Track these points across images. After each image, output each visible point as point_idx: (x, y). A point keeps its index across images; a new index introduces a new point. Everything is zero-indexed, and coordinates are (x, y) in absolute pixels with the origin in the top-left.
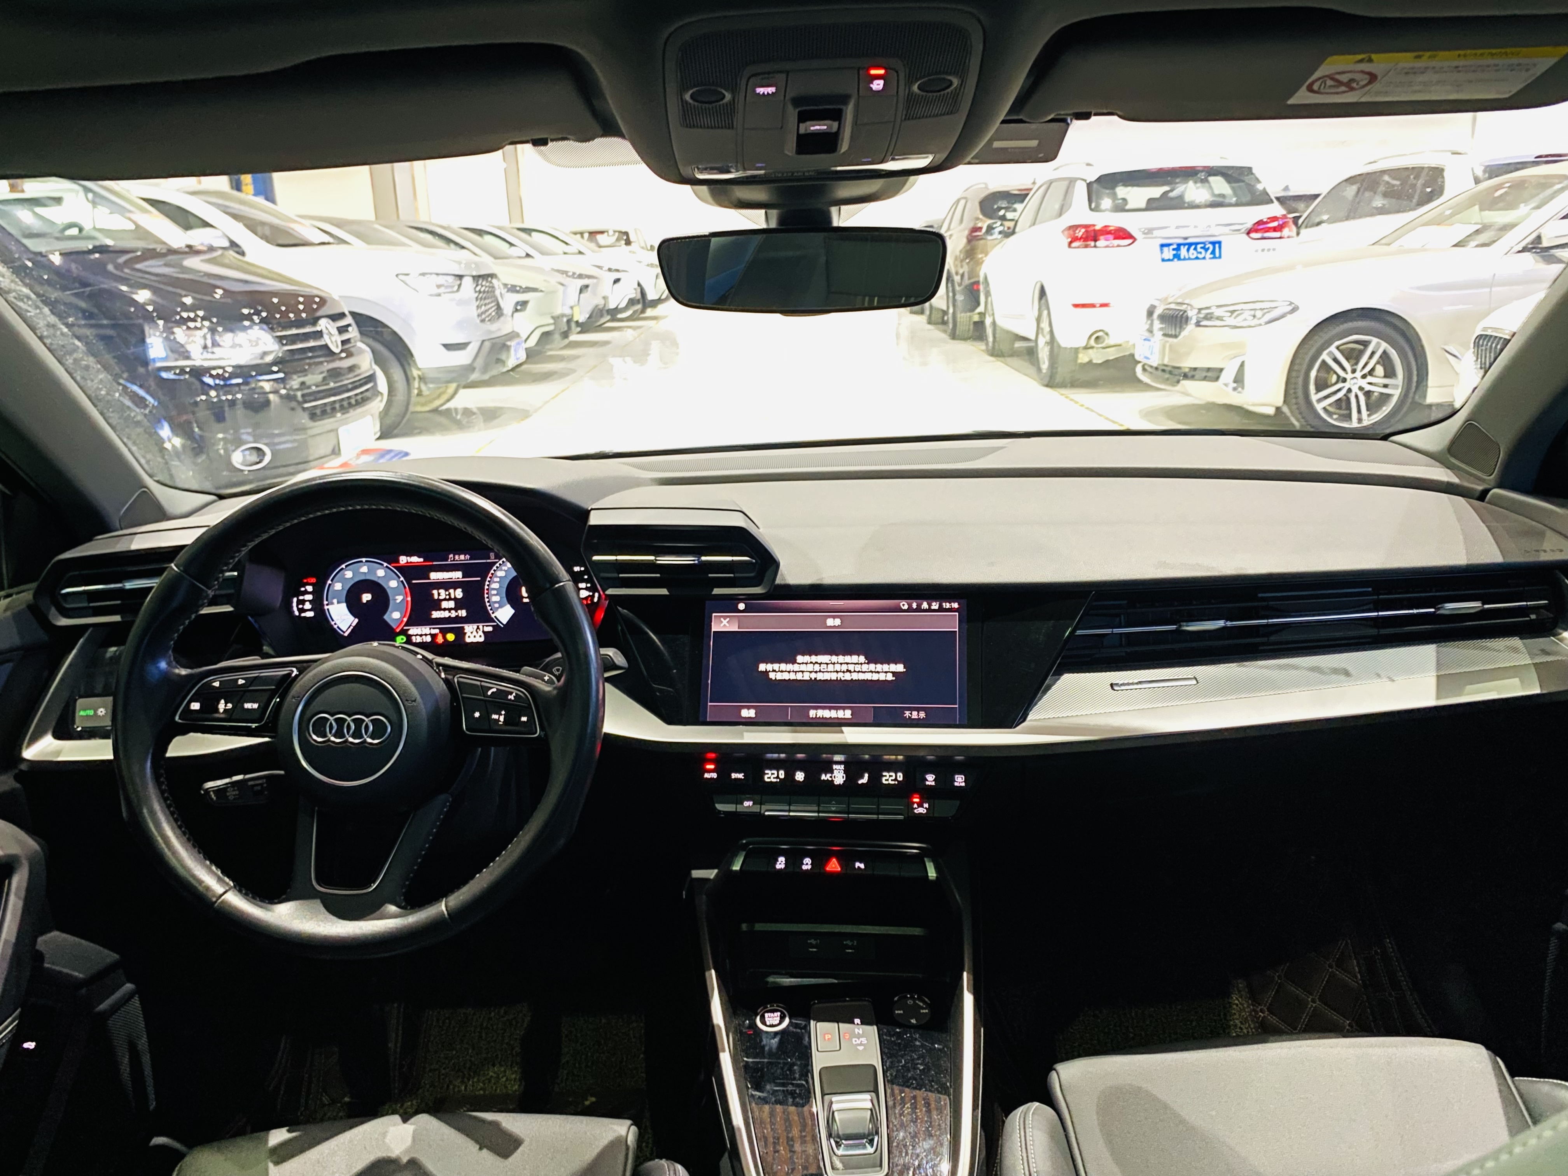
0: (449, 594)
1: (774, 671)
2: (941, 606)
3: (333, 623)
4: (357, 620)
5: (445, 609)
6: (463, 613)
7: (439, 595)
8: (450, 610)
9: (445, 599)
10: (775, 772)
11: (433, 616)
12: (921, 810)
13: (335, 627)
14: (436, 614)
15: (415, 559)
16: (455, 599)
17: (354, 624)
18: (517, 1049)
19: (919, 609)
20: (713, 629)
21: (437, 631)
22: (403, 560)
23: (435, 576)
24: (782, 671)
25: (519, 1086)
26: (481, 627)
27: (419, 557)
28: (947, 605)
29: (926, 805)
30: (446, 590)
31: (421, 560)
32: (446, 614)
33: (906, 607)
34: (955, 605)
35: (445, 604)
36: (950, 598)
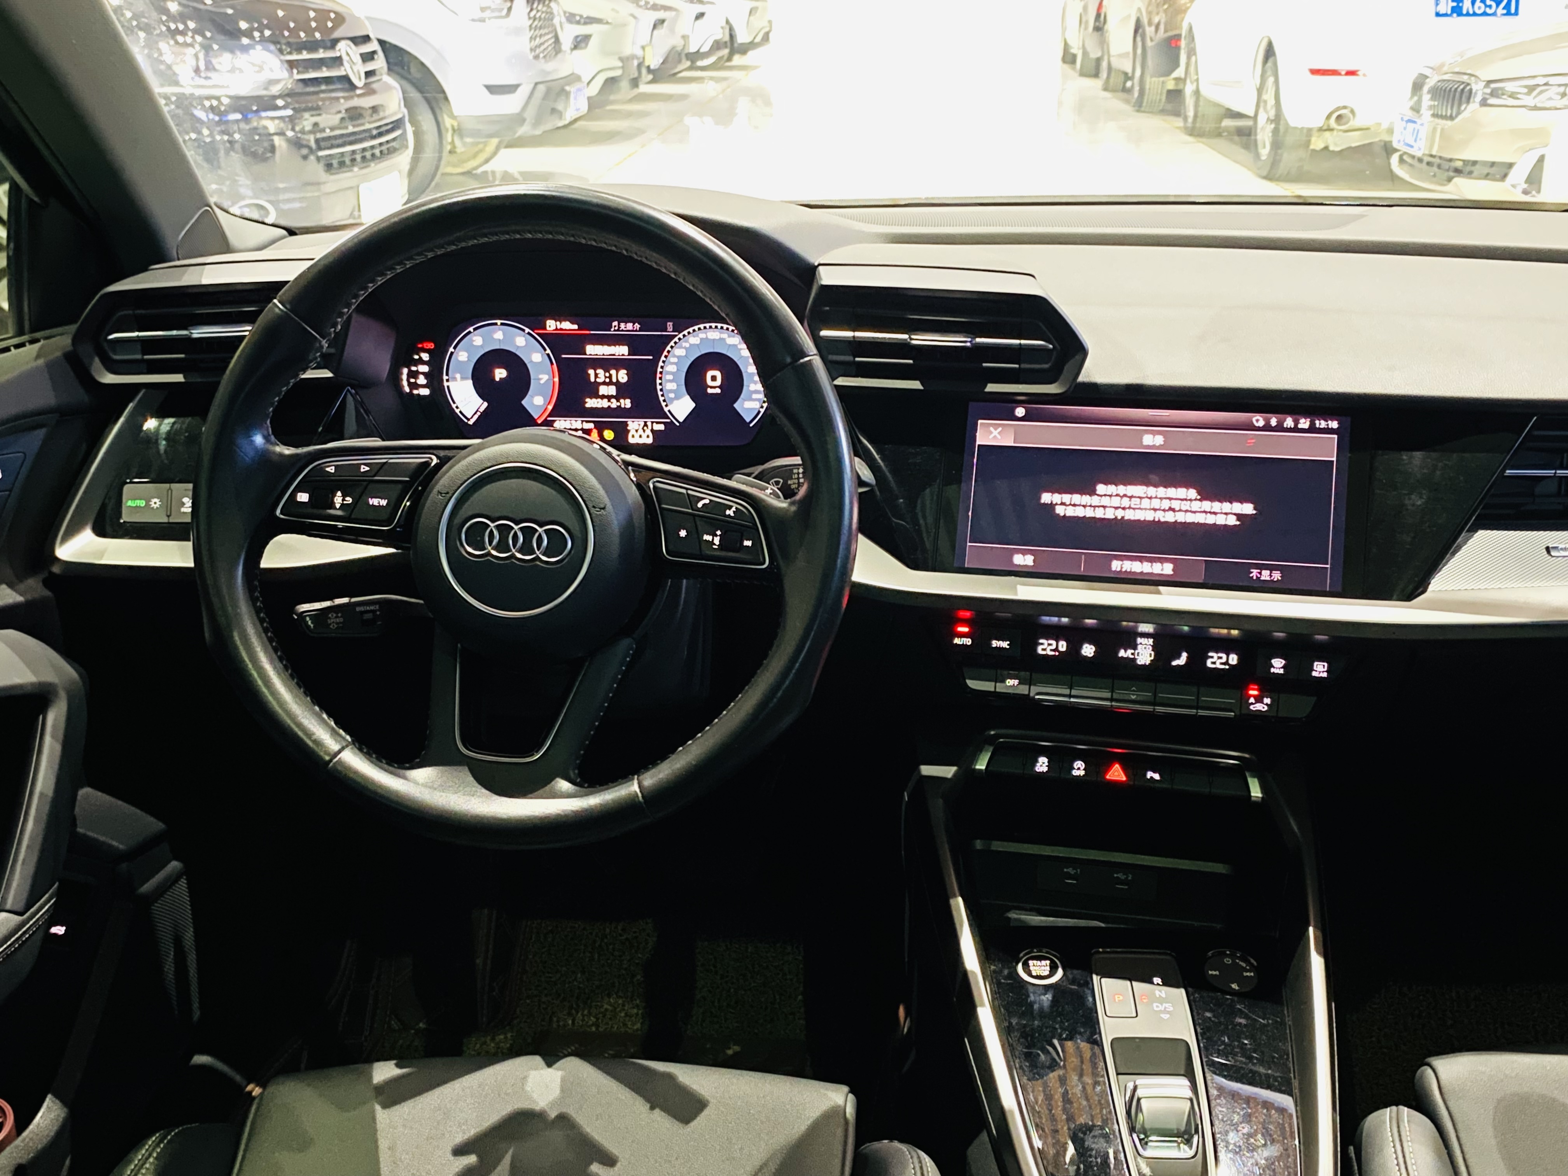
0: (610, 377)
1: (1063, 504)
2: (1312, 424)
3: (454, 406)
4: (486, 404)
5: (603, 397)
6: (627, 403)
7: (596, 376)
8: (609, 398)
9: (604, 383)
10: (1054, 642)
11: (587, 405)
12: (1259, 707)
13: (457, 411)
14: (591, 403)
15: (567, 325)
16: (618, 384)
17: (482, 409)
18: (639, 977)
19: (1280, 428)
20: (978, 443)
21: (591, 426)
22: (551, 325)
23: (593, 350)
24: (1074, 505)
25: (642, 1024)
26: (649, 424)
27: (572, 323)
28: (1321, 424)
29: (1267, 701)
30: (605, 371)
31: (576, 327)
32: (605, 404)
33: (1261, 423)
34: (1334, 425)
35: (603, 390)
36: (1326, 415)
